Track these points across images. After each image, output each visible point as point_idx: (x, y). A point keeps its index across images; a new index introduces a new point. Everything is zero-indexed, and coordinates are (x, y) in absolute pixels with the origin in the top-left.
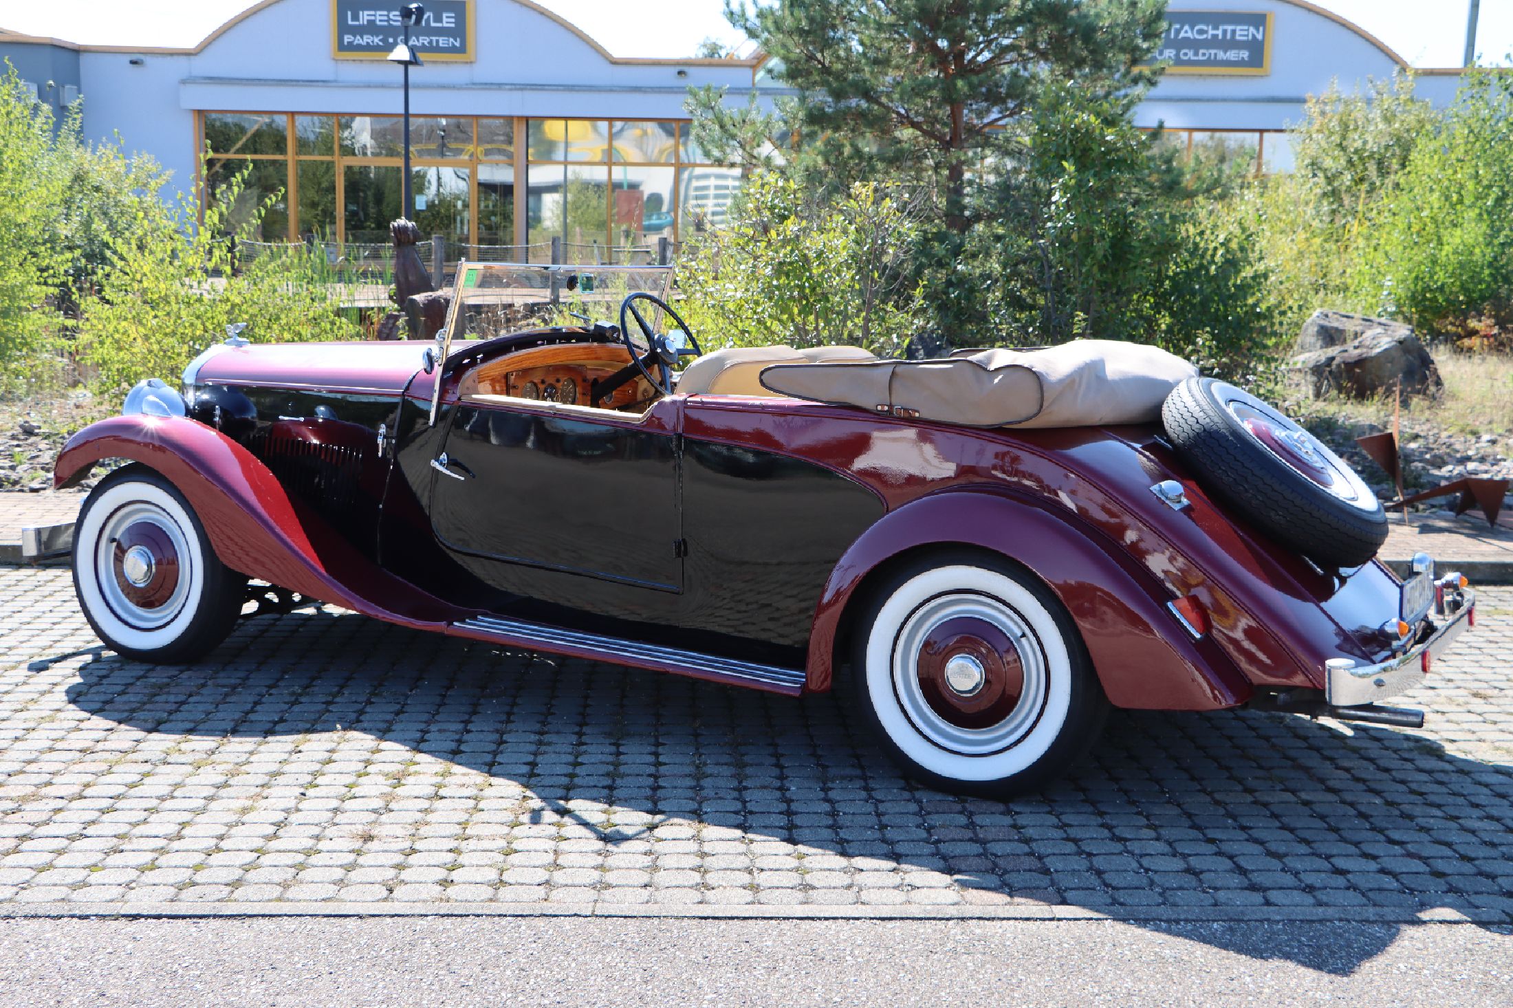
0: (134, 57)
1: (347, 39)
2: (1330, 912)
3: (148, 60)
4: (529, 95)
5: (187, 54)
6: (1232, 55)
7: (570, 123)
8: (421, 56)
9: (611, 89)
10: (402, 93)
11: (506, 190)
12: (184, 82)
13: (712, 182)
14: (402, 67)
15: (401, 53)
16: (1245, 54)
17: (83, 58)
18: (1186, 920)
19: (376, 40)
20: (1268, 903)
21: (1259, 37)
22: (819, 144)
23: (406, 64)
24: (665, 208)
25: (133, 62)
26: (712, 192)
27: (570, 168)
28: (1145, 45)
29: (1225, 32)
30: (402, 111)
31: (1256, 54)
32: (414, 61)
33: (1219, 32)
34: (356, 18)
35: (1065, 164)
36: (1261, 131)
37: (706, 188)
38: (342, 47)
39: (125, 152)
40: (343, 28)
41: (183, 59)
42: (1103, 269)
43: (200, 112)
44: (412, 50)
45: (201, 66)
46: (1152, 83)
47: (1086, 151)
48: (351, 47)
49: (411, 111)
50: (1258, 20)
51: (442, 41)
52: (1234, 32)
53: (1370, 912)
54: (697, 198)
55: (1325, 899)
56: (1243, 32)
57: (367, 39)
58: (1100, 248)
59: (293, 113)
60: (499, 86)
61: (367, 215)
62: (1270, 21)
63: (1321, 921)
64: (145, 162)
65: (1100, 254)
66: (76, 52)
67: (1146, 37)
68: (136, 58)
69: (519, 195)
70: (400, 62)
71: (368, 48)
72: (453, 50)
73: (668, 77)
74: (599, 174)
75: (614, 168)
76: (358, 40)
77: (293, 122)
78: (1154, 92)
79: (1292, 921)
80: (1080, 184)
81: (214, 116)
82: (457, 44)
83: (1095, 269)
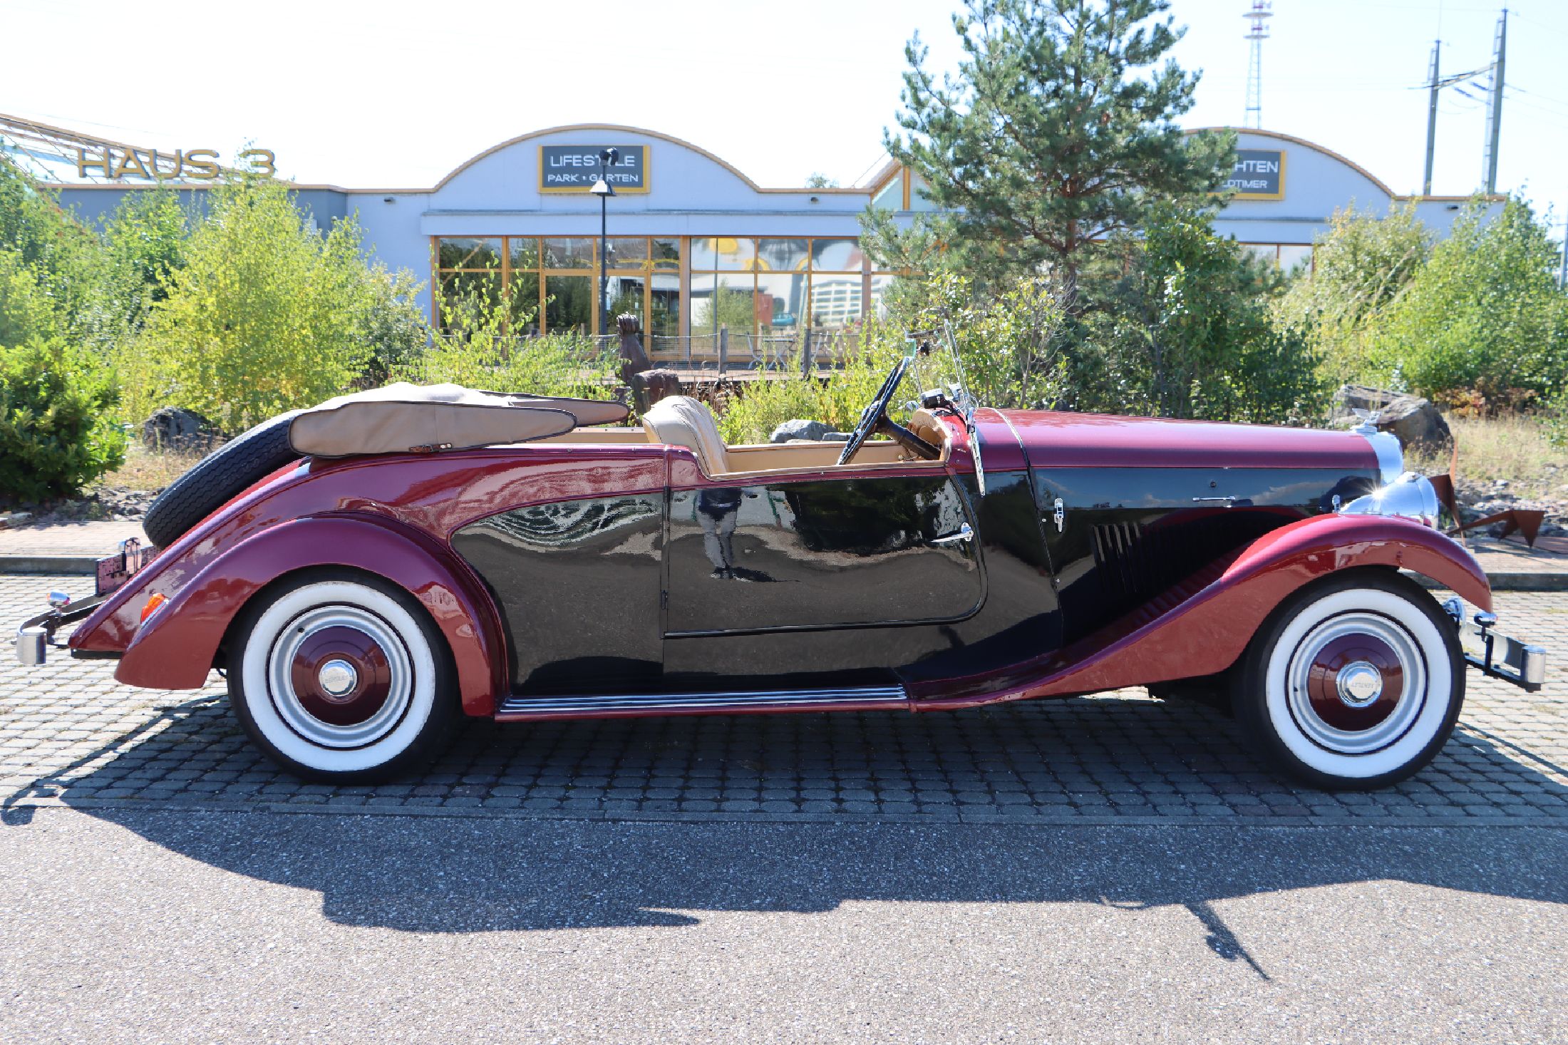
0: (387, 197)
1: (550, 177)
2: (1520, 821)
3: (397, 198)
4: (693, 218)
5: (427, 193)
6: (1254, 184)
7: (720, 240)
8: (615, 190)
9: (758, 213)
10: (600, 218)
11: (673, 295)
12: (425, 214)
13: (834, 288)
14: (600, 198)
15: (601, 186)
16: (1264, 184)
17: (351, 199)
18: (1412, 827)
19: (573, 178)
20: (1469, 815)
21: (1276, 170)
22: (964, 251)
23: (603, 195)
24: (787, 309)
25: (387, 201)
26: (833, 296)
27: (720, 277)
28: (1220, 174)
29: (1248, 165)
30: (600, 233)
31: (1273, 183)
32: (610, 194)
33: (1244, 166)
34: (557, 161)
35: (1178, 264)
36: (1279, 244)
37: (828, 293)
38: (546, 184)
39: (391, 269)
40: (547, 169)
41: (424, 197)
42: (1204, 346)
43: (436, 237)
44: (609, 184)
45: (437, 202)
46: (1223, 205)
47: (1191, 254)
48: (554, 184)
49: (608, 232)
50: (1274, 157)
51: (625, 177)
52: (1255, 166)
53: (1551, 821)
54: (819, 301)
55: (1511, 811)
56: (1262, 167)
57: (566, 177)
58: (1204, 333)
59: (507, 237)
60: (669, 212)
61: (558, 316)
62: (1283, 157)
63: (1515, 827)
64: (406, 275)
65: (1204, 336)
66: (345, 194)
67: (1221, 167)
68: (390, 197)
69: (683, 296)
70: (599, 194)
71: (567, 184)
72: (632, 184)
73: (803, 203)
74: (746, 282)
75: (760, 276)
76: (558, 179)
77: (507, 243)
78: (1224, 213)
79: (1493, 827)
80: (1188, 281)
81: (447, 241)
82: (636, 179)
83: (1199, 348)
